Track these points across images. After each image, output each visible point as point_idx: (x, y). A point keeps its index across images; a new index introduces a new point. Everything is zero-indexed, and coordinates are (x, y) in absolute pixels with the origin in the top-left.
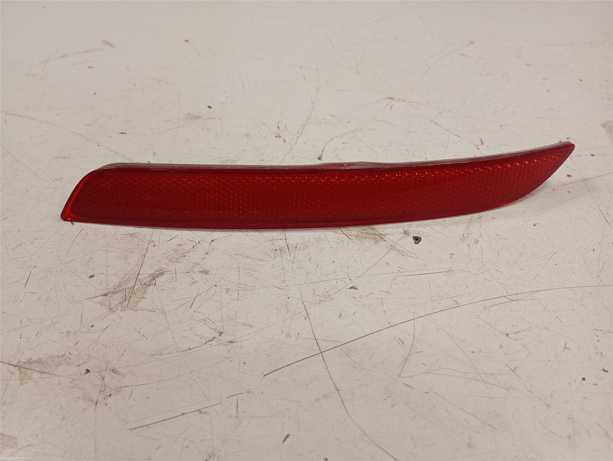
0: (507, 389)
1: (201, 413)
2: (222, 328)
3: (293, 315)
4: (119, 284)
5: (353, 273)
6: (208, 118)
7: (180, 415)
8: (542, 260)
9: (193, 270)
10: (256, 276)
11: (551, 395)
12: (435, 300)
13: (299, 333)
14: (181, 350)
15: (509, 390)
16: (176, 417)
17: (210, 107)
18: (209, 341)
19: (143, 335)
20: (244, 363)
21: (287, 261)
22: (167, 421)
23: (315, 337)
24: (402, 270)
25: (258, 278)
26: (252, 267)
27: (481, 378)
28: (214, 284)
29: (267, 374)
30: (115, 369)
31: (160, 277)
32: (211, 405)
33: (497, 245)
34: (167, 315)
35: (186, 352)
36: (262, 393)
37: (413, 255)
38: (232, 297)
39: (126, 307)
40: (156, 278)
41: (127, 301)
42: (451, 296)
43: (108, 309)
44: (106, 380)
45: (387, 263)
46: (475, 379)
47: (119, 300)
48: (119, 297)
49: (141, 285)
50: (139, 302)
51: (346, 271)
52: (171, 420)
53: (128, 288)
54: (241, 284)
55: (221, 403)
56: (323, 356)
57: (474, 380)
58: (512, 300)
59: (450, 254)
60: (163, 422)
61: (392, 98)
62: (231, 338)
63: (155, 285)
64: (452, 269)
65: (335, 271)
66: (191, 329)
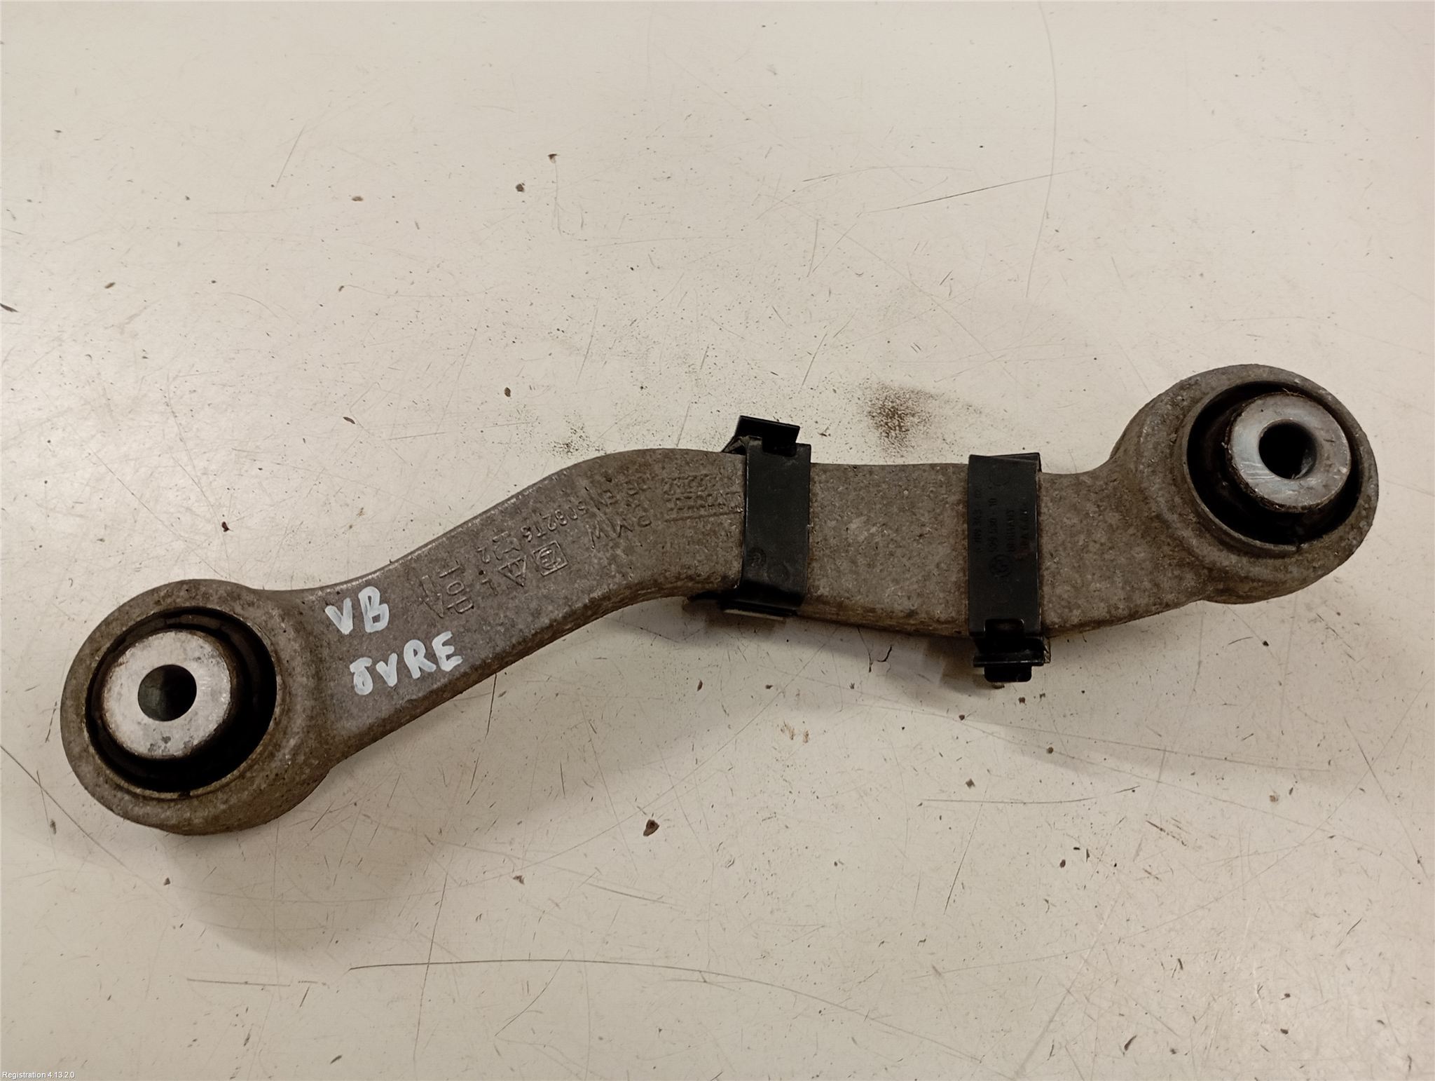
12: (607, 942)
13: (417, 924)
19: (243, 853)
22: (227, 985)
23: (433, 937)
24: (597, 875)
28: (354, 801)
29: (355, 967)
32: (278, 983)
35: (280, 898)
36: (338, 991)
45: (586, 855)
55: (289, 986)
56: (428, 969)
58: (705, 982)
60: (223, 985)
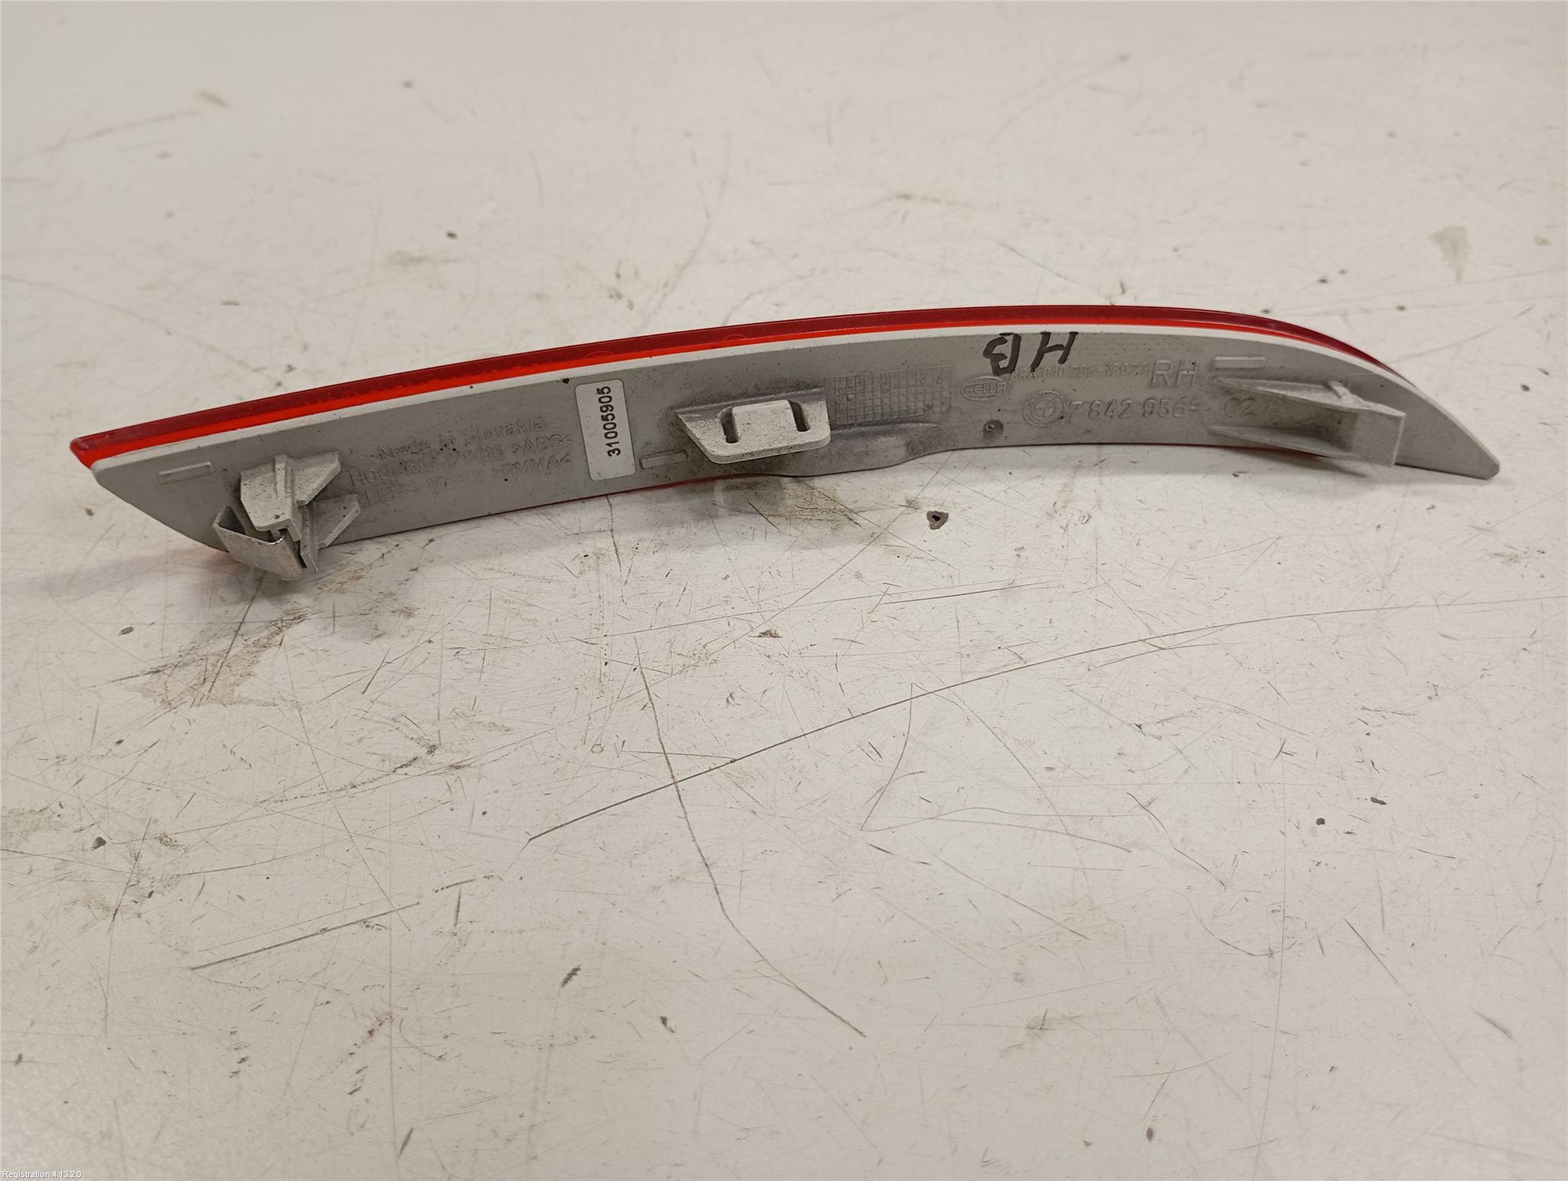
0: (1124, 849)
1: (367, 926)
2: (436, 736)
3: (614, 701)
4: (193, 645)
5: (772, 601)
6: (446, 261)
7: (316, 934)
8: (1244, 555)
9: (376, 610)
10: (531, 617)
11: (1235, 860)
12: (968, 655)
13: (624, 742)
14: (331, 790)
15: (1130, 852)
16: (305, 937)
17: (451, 235)
18: (401, 767)
19: (242, 759)
20: (484, 813)
21: (609, 580)
22: (282, 948)
23: (663, 748)
24: (892, 590)
25: (535, 620)
26: (522, 597)
27: (1064, 826)
28: (428, 638)
29: (537, 835)
30: (167, 837)
31: (296, 627)
32: (393, 909)
33: (1135, 525)
34: (304, 710)
35: (343, 793)
36: (521, 878)
37: (923, 554)
38: (468, 666)
39: (205, 697)
40: (284, 629)
41: (208, 685)
42: (1009, 644)
43: (161, 702)
44: (141, 861)
45: (858, 575)
46: (1048, 829)
47: (191, 682)
48: (191, 674)
49: (247, 646)
50: (238, 685)
51: (755, 597)
52: (294, 945)
53: (214, 654)
54: (491, 636)
55: (418, 904)
56: (678, 791)
57: (1045, 830)
58: (1161, 649)
59: (1016, 550)
60: (274, 951)
61: (907, 197)
62: (457, 759)
63: (280, 645)
64: (1018, 583)
65: (728, 599)
66: (360, 740)
